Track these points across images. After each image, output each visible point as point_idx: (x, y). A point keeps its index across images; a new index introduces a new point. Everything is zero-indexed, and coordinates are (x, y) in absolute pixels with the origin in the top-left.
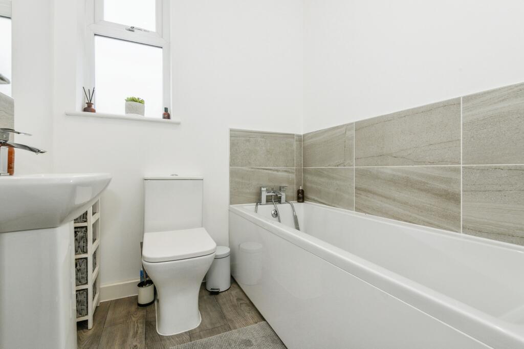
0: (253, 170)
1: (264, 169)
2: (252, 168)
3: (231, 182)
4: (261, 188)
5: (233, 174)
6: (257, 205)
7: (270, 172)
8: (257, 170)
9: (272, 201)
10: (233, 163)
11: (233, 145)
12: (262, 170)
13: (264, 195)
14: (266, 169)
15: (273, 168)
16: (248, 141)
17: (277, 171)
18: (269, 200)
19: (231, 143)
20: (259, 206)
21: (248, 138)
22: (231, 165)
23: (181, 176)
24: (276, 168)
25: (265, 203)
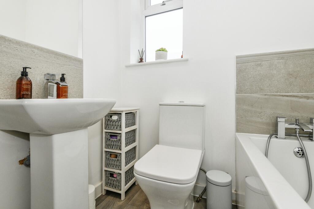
0: (266, 97)
1: (283, 96)
2: (265, 95)
3: (237, 110)
4: (277, 117)
5: (239, 101)
6: (270, 137)
7: (294, 99)
8: (273, 97)
9: (296, 136)
10: (239, 89)
11: (239, 72)
12: (281, 97)
13: (282, 126)
14: (287, 96)
15: (300, 94)
16: (260, 65)
17: (307, 98)
18: (290, 133)
19: (237, 70)
20: (273, 139)
21: (259, 62)
22: (237, 93)
23: (186, 103)
24: (304, 94)
25: (284, 136)
